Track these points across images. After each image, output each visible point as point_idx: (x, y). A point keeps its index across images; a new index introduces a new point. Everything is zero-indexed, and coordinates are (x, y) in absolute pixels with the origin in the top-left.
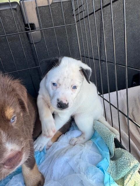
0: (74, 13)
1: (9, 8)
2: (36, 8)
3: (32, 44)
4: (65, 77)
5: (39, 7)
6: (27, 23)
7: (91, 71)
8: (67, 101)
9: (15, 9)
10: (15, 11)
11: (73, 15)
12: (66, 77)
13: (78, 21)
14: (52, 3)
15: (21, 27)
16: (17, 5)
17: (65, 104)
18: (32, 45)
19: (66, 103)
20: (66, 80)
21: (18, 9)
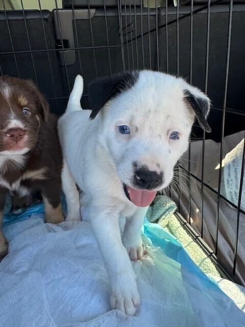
0: (121, 31)
1: (39, 17)
2: (73, 21)
3: (62, 66)
4: (150, 111)
5: (76, 20)
6: (59, 38)
7: (209, 104)
8: (158, 165)
9: (46, 20)
10: (45, 22)
11: (120, 35)
12: (152, 110)
13: (125, 43)
14: (94, 17)
15: (50, 42)
16: (49, 15)
17: (155, 173)
18: (63, 68)
19: (158, 172)
20: (151, 116)
21: (50, 21)
